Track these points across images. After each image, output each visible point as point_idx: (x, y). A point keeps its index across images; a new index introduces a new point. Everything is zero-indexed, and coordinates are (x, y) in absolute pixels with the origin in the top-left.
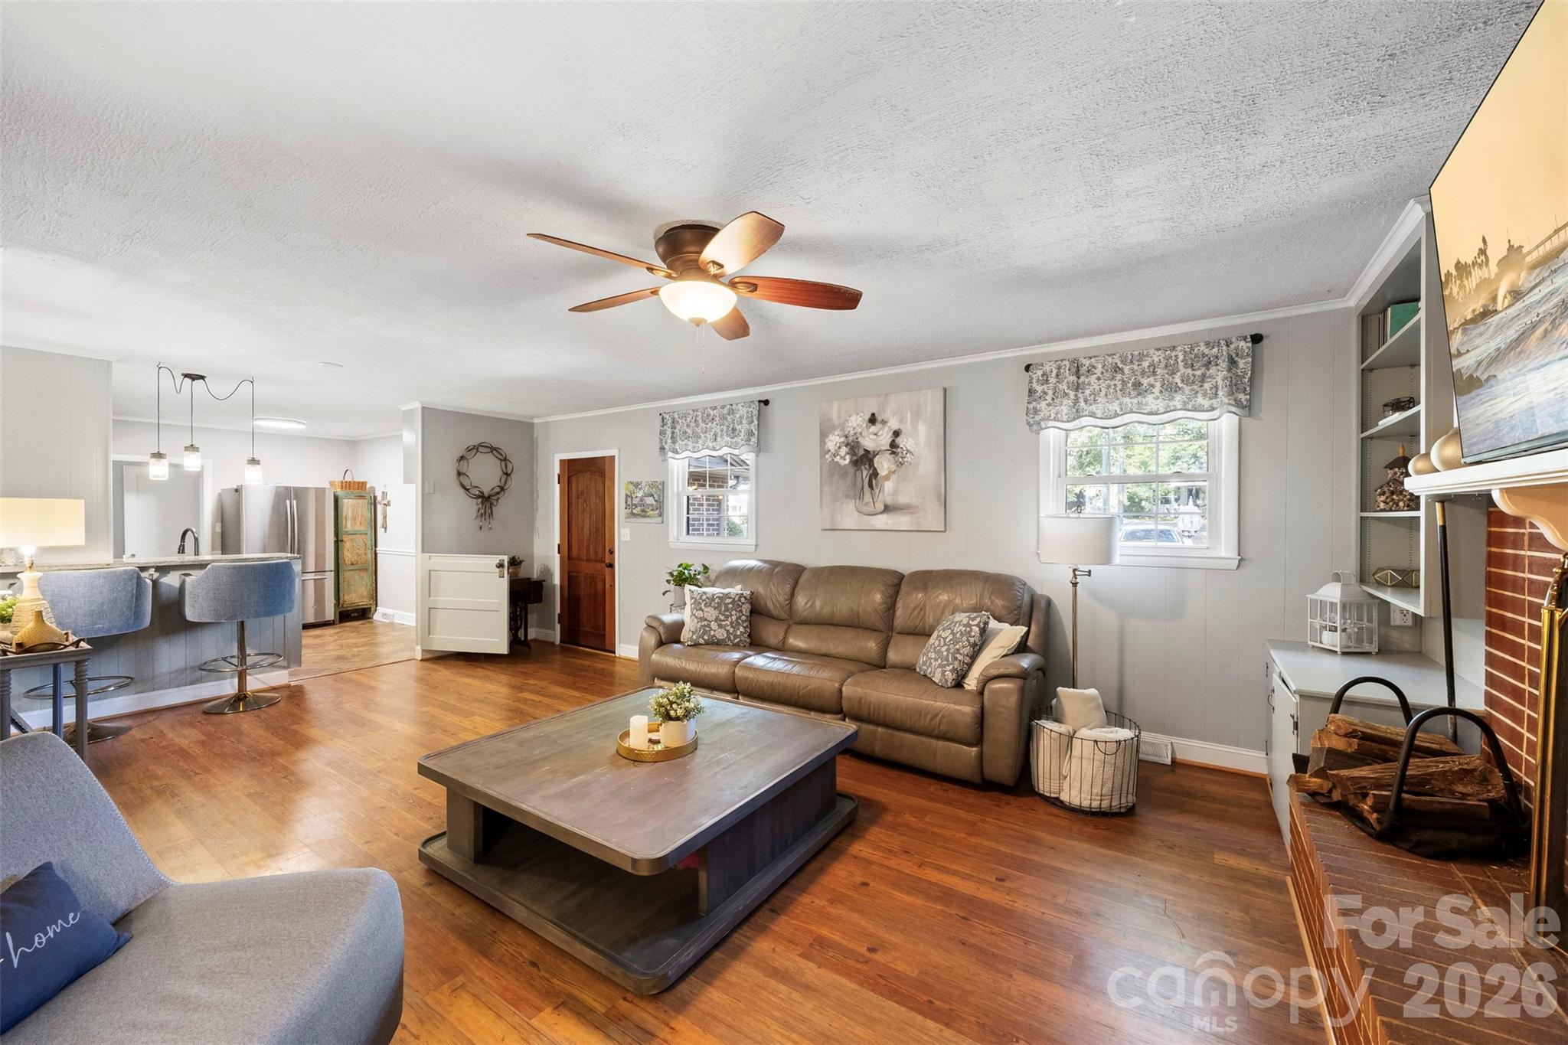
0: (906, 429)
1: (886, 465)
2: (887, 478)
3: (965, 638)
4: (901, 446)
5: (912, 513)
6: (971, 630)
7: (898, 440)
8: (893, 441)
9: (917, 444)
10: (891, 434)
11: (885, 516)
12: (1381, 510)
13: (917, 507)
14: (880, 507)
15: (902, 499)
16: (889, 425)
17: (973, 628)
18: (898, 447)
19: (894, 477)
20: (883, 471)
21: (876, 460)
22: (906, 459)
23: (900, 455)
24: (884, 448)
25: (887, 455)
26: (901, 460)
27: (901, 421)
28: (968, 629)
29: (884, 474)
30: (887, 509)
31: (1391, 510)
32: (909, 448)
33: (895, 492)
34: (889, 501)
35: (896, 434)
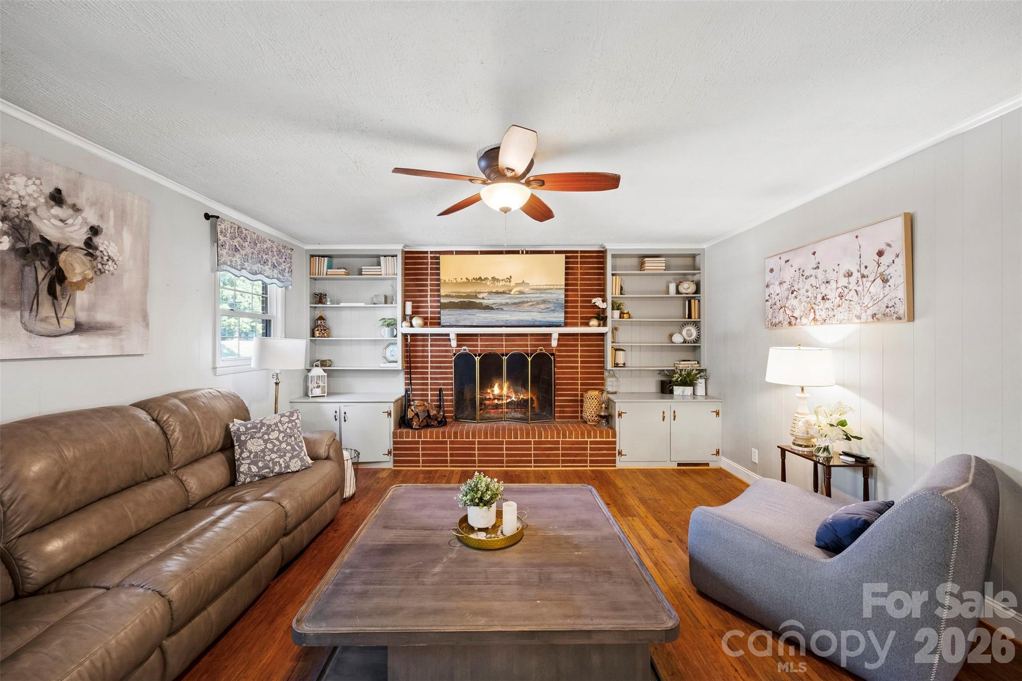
0: (108, 227)
1: (78, 269)
2: (80, 285)
3: (296, 430)
4: (101, 249)
5: (114, 335)
6: (296, 424)
7: (97, 240)
8: (90, 239)
9: (121, 251)
10: (86, 229)
11: (76, 339)
12: (318, 337)
13: (121, 327)
14: (68, 324)
15: (101, 317)
16: (84, 214)
17: (296, 421)
18: (96, 248)
19: (90, 287)
20: (74, 277)
21: (62, 257)
22: (107, 267)
23: (99, 259)
24: (76, 244)
25: (80, 255)
26: (100, 266)
27: (102, 216)
28: (294, 423)
29: (75, 280)
30: (79, 328)
31: (322, 337)
32: (111, 254)
33: (92, 308)
34: (83, 317)
35: (95, 231)
